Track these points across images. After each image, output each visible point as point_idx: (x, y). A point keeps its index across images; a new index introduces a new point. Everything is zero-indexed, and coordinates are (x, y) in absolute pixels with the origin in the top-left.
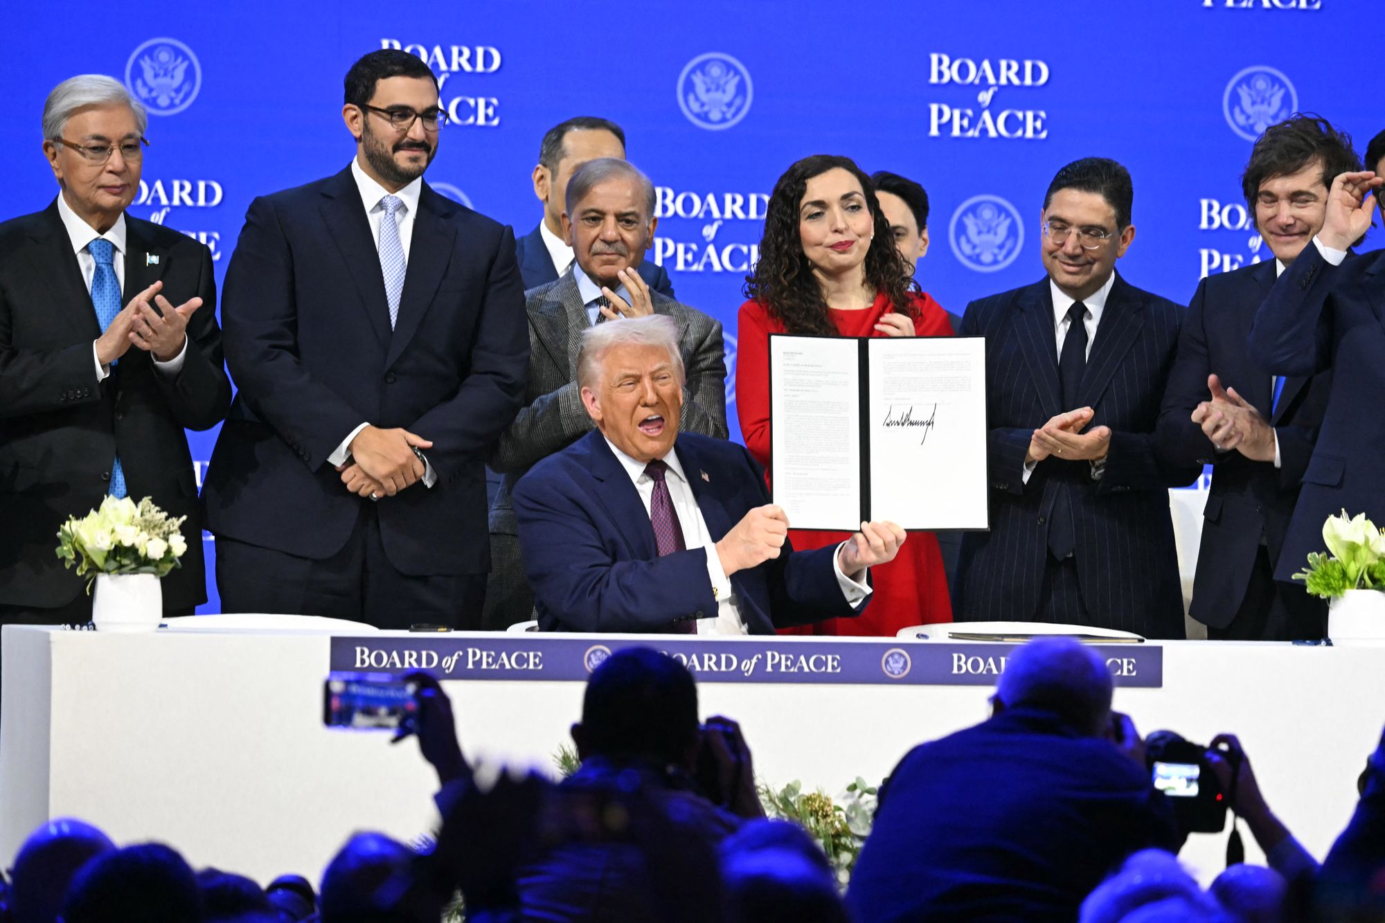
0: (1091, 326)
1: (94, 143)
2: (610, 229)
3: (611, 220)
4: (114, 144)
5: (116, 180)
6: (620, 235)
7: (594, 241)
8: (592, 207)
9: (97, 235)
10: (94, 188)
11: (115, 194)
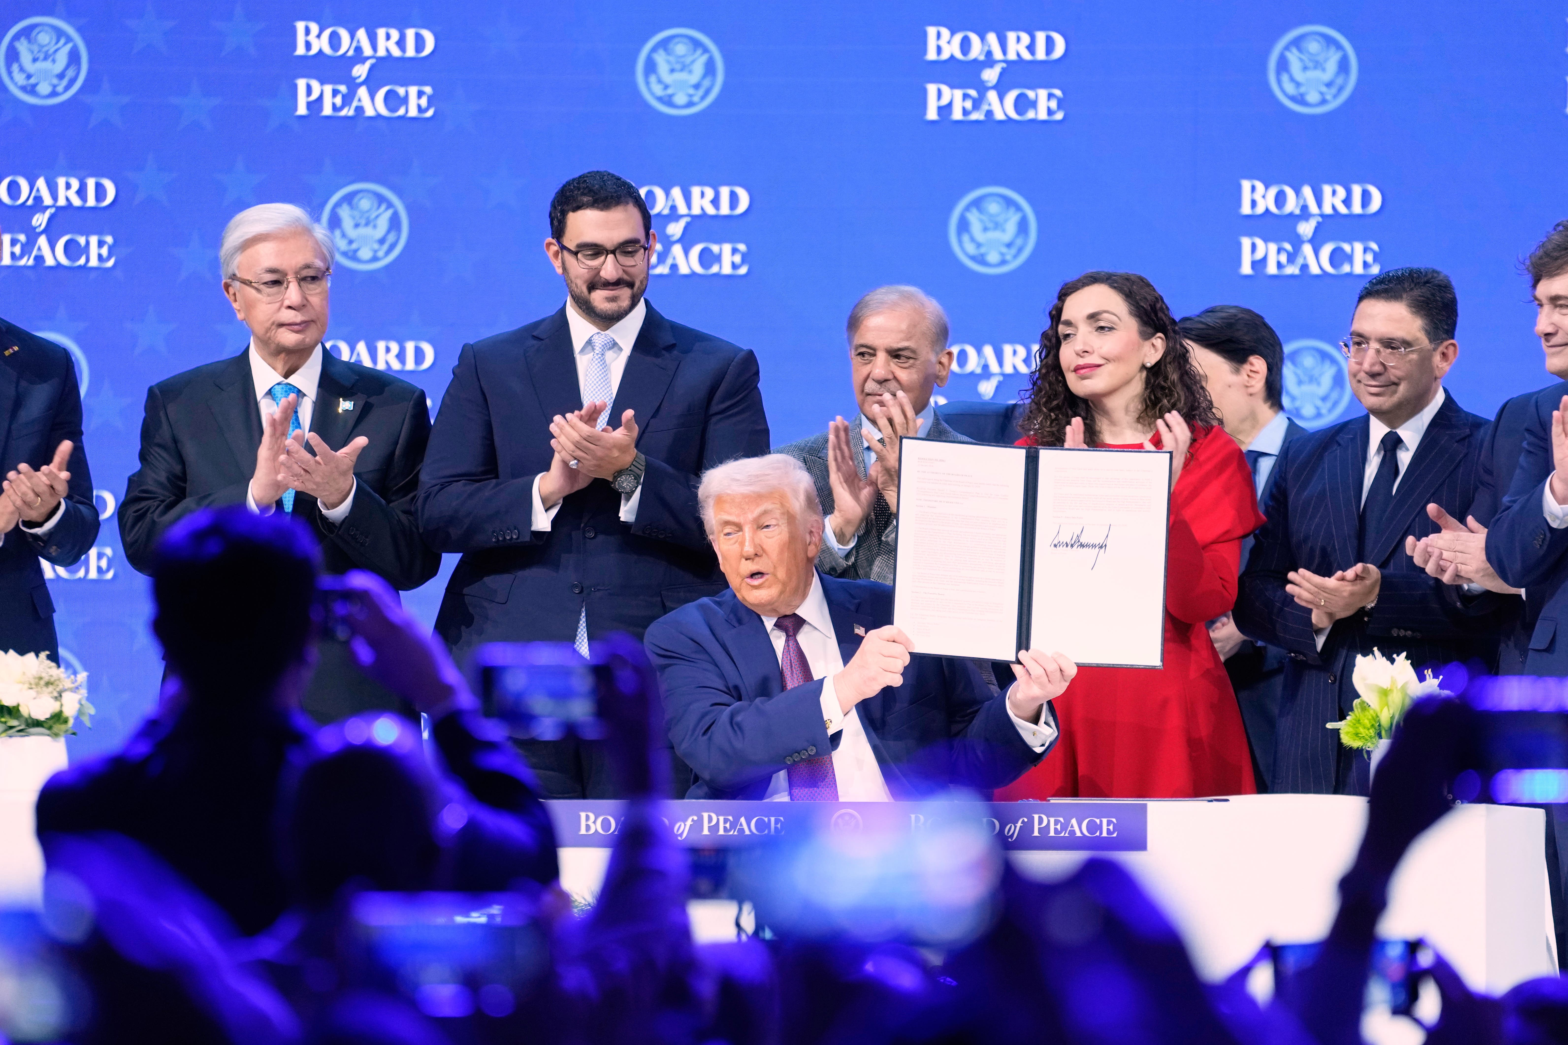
0: (1405, 458)
1: (269, 277)
2: (880, 366)
3: (881, 356)
4: (290, 278)
5: (296, 316)
6: (893, 373)
7: (866, 380)
8: (862, 342)
9: (281, 379)
10: (273, 327)
11: (297, 332)
